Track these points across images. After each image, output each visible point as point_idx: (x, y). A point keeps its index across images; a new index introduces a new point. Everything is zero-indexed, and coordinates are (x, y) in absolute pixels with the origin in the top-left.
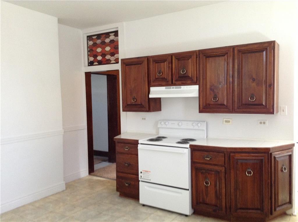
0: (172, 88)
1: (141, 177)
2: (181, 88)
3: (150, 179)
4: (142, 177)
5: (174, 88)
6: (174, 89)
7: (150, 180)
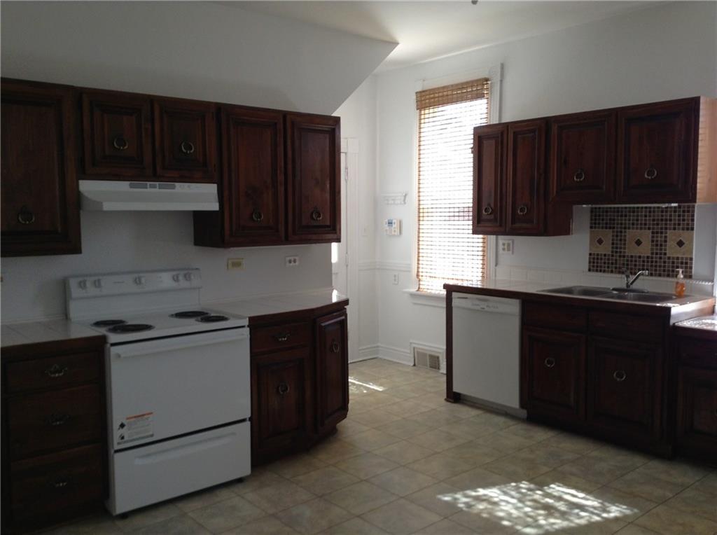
0: (152, 187)
1: (123, 438)
2: (174, 187)
3: (151, 433)
4: (126, 438)
5: (154, 187)
6: (157, 190)
7: (152, 436)
